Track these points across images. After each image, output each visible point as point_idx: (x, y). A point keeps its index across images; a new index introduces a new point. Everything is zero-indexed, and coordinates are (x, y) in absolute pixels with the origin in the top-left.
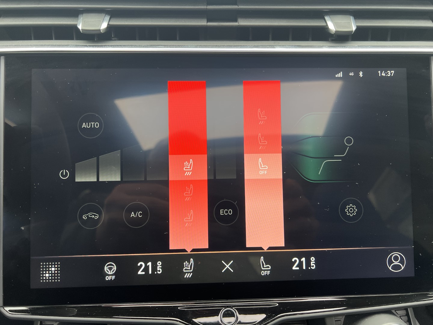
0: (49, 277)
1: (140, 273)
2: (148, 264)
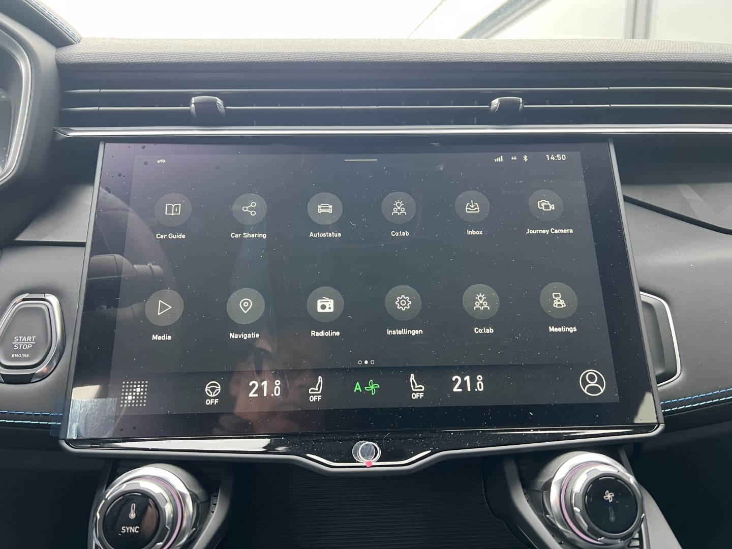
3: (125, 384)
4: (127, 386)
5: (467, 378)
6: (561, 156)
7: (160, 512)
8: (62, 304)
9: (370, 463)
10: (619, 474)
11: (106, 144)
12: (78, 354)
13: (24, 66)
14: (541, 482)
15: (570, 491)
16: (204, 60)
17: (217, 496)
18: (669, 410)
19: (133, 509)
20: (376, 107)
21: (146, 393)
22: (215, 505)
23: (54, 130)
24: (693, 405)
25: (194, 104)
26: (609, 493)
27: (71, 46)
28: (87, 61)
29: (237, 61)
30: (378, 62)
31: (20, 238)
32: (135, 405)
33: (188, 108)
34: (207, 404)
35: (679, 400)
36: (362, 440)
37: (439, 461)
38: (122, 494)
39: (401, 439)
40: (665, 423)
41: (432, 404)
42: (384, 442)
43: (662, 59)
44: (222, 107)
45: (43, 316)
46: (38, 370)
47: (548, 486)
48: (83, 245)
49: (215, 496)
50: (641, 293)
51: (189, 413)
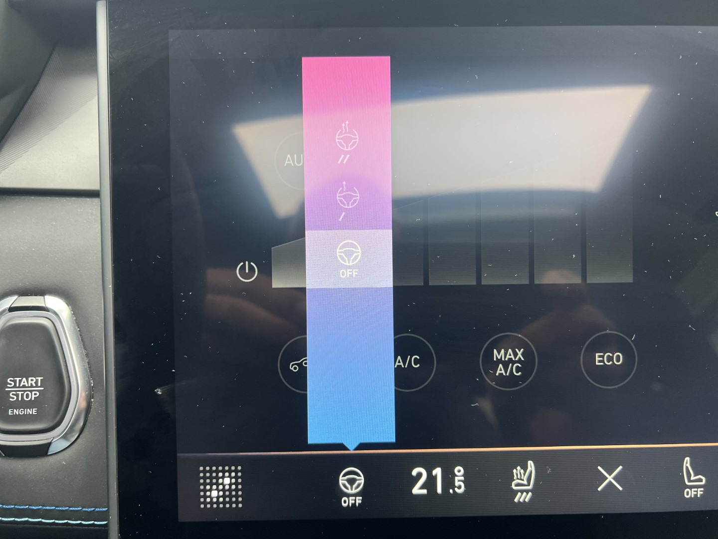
0: (218, 497)
1: (417, 490)
2: (434, 472)
3: (205, 472)
4: (208, 475)
21: (240, 487)
32: (224, 506)
34: (345, 505)
48: (94, 194)
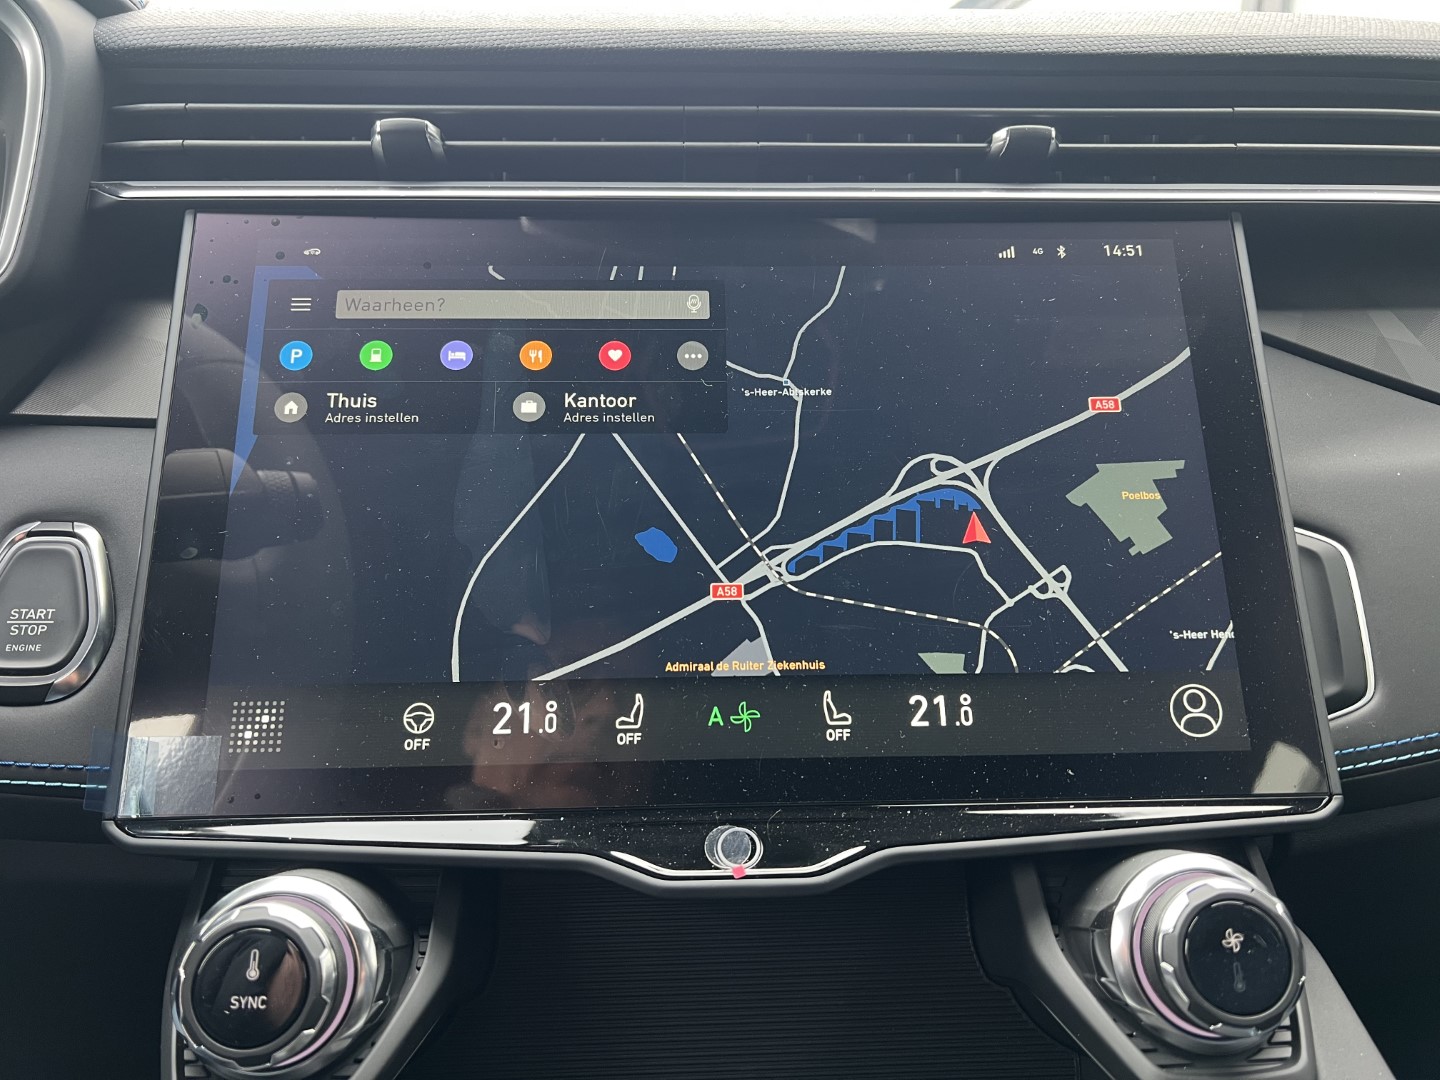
3: (239, 708)
4: (243, 711)
5: (940, 700)
6: (1134, 248)
7: (311, 968)
8: (109, 543)
9: (741, 870)
10: (1253, 895)
11: (198, 215)
12: (142, 645)
13: (30, 50)
14: (1091, 912)
15: (1153, 930)
16: (399, 43)
17: (427, 937)
18: (1351, 767)
19: (254, 959)
20: (755, 144)
21: (280, 726)
22: (424, 953)
23: (90, 187)
24: (1400, 758)
25: (379, 133)
26: (1234, 932)
27: (125, 15)
28: (158, 44)
29: (470, 47)
30: (760, 51)
31: (24, 409)
32: (259, 750)
33: (368, 143)
34: (408, 749)
35: (1371, 747)
36: (724, 824)
37: (881, 867)
38: (231, 930)
39: (804, 821)
40: (1344, 793)
41: (866, 751)
42: (770, 828)
43: (1344, 51)
44: (438, 141)
45: (72, 569)
46: (61, 678)
47: (1105, 920)
48: (150, 424)
49: (422, 937)
50: (1297, 530)
51: (368, 766)
